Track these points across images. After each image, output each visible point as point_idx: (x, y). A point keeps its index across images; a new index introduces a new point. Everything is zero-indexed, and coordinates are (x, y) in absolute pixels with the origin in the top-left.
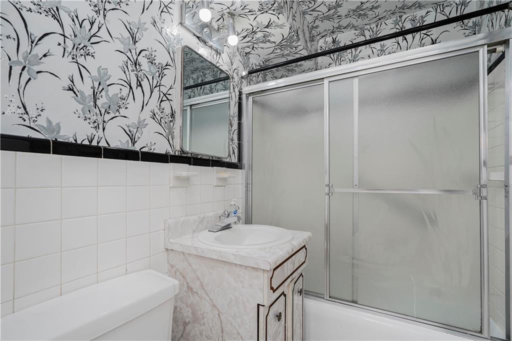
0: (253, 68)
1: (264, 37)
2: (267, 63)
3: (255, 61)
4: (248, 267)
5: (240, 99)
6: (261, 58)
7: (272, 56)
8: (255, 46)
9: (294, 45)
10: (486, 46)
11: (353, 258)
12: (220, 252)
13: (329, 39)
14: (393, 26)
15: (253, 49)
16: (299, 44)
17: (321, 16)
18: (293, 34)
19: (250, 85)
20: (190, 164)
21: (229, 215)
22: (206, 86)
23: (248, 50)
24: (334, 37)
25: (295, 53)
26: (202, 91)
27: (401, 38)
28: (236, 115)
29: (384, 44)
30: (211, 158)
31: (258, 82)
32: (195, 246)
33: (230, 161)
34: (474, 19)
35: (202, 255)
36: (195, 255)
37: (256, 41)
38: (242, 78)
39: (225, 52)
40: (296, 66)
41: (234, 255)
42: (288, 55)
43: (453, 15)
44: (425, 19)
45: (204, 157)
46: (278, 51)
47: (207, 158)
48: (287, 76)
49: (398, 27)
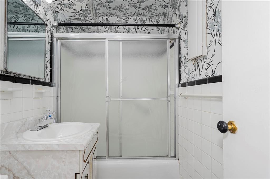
0: (60, 22)
1: (69, 4)
2: (69, 22)
3: (62, 18)
4: (68, 151)
5: (52, 40)
6: (66, 17)
7: (73, 18)
8: (63, 8)
9: (87, 15)
10: (169, 39)
11: (120, 134)
12: (46, 145)
13: (105, 18)
14: (133, 21)
15: (61, 10)
16: (90, 15)
17: (101, 4)
18: (88, 8)
19: (58, 33)
20: (13, 82)
21: (47, 118)
22: (19, 26)
23: (57, 10)
24: (107, 18)
25: (87, 21)
26: (15, 29)
27: (136, 27)
28: (49, 50)
29: (130, 28)
30: (31, 78)
31: (63, 32)
32: (22, 144)
33: (45, 81)
34: (162, 27)
35: (30, 150)
36: (22, 151)
37: (64, 5)
38: (53, 26)
39: (41, 5)
40: (87, 28)
41: (58, 145)
42: (83, 20)
43: (155, 23)
44: (146, 22)
45: (25, 77)
46: (78, 16)
47: (28, 78)
48: (80, 33)
49: (135, 22)
